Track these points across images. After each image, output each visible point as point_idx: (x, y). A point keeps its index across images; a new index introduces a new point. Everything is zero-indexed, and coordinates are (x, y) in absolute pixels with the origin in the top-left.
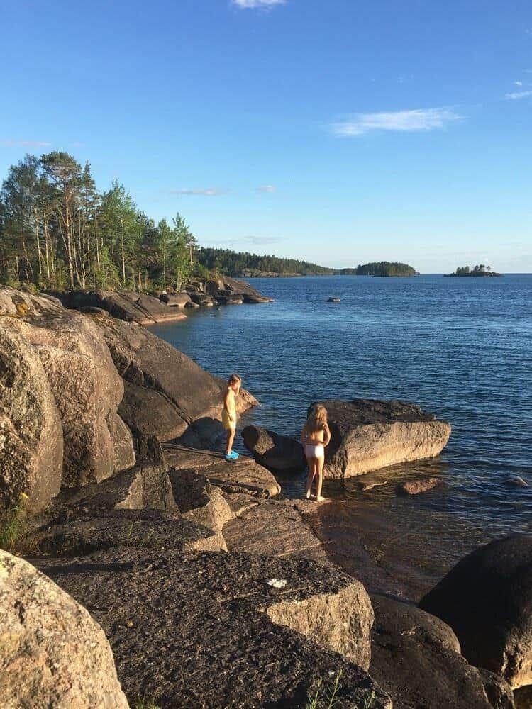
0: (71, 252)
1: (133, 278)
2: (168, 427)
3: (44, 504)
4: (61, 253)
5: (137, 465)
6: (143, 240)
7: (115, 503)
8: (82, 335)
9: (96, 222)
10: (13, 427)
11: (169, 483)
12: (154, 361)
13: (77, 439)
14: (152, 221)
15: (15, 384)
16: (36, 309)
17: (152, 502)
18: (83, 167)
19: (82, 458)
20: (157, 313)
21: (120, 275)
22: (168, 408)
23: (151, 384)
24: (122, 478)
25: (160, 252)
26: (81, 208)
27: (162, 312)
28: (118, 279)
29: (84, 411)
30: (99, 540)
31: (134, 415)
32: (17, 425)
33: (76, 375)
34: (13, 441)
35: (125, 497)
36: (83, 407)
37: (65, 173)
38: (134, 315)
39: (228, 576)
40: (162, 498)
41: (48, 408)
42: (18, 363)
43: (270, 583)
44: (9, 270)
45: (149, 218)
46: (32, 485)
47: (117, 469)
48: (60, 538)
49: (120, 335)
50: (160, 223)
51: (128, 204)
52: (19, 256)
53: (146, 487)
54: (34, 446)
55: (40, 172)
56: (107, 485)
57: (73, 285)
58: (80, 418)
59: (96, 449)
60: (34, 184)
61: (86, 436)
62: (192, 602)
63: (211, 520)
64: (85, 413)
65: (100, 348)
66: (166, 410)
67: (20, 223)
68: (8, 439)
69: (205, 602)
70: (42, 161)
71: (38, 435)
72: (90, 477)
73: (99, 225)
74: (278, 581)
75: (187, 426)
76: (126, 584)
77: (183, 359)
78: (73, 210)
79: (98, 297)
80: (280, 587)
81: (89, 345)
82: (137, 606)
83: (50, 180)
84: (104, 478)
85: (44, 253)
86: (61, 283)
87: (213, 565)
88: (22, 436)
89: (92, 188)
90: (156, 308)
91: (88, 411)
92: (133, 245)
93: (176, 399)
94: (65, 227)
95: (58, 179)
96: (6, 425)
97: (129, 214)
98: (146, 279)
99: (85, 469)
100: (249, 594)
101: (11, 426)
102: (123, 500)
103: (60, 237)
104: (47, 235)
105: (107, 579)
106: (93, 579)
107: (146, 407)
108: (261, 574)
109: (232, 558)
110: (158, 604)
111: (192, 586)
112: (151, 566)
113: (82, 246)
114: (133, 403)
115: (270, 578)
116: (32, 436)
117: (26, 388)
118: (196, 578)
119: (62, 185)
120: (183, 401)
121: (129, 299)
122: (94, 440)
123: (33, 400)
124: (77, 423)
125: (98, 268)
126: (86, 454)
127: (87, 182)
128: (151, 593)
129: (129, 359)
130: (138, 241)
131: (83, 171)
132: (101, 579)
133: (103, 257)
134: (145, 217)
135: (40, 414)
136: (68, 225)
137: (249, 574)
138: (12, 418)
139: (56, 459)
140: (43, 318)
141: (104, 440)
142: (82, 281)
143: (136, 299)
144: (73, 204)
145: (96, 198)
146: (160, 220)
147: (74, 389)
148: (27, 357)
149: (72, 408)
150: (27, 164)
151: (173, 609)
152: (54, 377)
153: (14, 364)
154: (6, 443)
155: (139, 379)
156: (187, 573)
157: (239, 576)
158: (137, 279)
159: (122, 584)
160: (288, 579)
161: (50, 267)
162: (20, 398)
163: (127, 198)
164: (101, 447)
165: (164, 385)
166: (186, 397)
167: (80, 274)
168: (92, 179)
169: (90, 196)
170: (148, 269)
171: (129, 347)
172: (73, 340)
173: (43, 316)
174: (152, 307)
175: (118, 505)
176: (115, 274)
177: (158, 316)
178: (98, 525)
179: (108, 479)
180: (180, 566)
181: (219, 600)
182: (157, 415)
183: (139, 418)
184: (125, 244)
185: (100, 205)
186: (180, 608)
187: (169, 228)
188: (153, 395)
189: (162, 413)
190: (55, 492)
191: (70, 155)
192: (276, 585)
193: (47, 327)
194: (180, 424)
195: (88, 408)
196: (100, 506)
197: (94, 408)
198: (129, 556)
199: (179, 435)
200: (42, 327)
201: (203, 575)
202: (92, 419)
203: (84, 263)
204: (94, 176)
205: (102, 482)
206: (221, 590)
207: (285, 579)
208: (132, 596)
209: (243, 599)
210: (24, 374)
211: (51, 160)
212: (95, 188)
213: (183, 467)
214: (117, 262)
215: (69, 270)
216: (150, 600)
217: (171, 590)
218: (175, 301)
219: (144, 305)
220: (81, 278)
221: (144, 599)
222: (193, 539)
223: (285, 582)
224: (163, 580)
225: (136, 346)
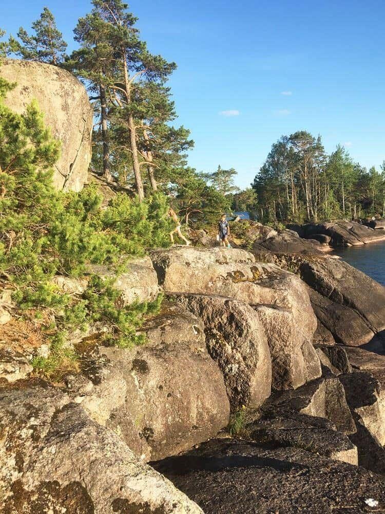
0: (308, 196)
1: (350, 210)
2: (359, 335)
3: (259, 404)
4: (301, 197)
5: (323, 376)
6: (358, 183)
7: (300, 409)
8: (290, 291)
9: (325, 174)
10: (242, 360)
11: (343, 390)
12: (351, 287)
13: (281, 363)
14: (365, 168)
15: (243, 335)
16: (265, 273)
17: (331, 402)
18: (317, 138)
19: (284, 374)
20: (366, 237)
21: (341, 208)
22: (360, 321)
23: (349, 304)
24: (310, 387)
25: (370, 190)
26: (314, 166)
27: (369, 236)
28: (339, 212)
29: (285, 346)
30: (283, 439)
31: (335, 325)
32: (245, 358)
33: (280, 324)
34: (242, 368)
35: (308, 404)
36: (285, 344)
37: (304, 144)
38: (348, 239)
39: (343, 490)
40: (338, 400)
41: (262, 350)
42: (244, 324)
43: (367, 502)
44: (270, 210)
45: (362, 167)
46: (252, 394)
47: (308, 380)
48: (262, 432)
49: (327, 270)
50: (371, 169)
51: (347, 159)
52: (275, 201)
53: (328, 392)
54: (253, 371)
55: (289, 145)
56: (300, 391)
57: (309, 217)
58: (283, 350)
59: (292, 370)
60: (286, 154)
61: (286, 361)
62: (316, 505)
63: (376, 416)
64: (286, 348)
65: (302, 298)
66: (357, 323)
67: (277, 179)
68: (239, 367)
69: (323, 507)
70: (290, 139)
71: (255, 366)
72: (289, 385)
73: (327, 175)
74: (373, 501)
75: (373, 334)
76: (283, 483)
77: (373, 284)
78: (309, 168)
79: (324, 227)
80: (372, 506)
81: (295, 297)
82: (285, 500)
83: (296, 150)
84: (299, 385)
85: (290, 198)
86: (302, 216)
87: (337, 480)
88: (247, 365)
89: (322, 152)
90: (365, 233)
91: (288, 347)
92: (350, 187)
93: (366, 315)
94: (304, 180)
95: (300, 149)
96: (239, 358)
97: (348, 166)
98: (360, 209)
99: (286, 381)
100: (351, 507)
101: (241, 359)
102: (306, 407)
103: (301, 187)
104: (293, 186)
105: (274, 477)
106: (267, 475)
107: (343, 320)
108: (364, 493)
109: (350, 476)
110: (296, 503)
111: (319, 493)
112: (301, 472)
113: (315, 191)
114: (334, 317)
115: (368, 498)
116: (252, 365)
117: (249, 338)
118: (323, 487)
119: (303, 152)
120: (371, 316)
121: (345, 228)
122: (291, 364)
123: (253, 345)
124: (281, 353)
125: (326, 205)
126: (287, 372)
127: (319, 148)
128: (295, 493)
129: (333, 287)
130: (354, 183)
131: (316, 141)
132: (271, 475)
133: (330, 197)
134: (359, 166)
135: (256, 353)
136: (306, 178)
137: (356, 492)
138: (242, 354)
139: (267, 377)
140: (267, 280)
141: (298, 364)
142: (315, 214)
143: (350, 228)
144: (309, 163)
145: (325, 158)
146: (371, 167)
147: (279, 333)
148: (249, 321)
149: (278, 344)
150: (282, 141)
151: (304, 507)
152: (268, 326)
153: (243, 325)
154: (238, 369)
155: (340, 300)
156: (319, 482)
157: (349, 492)
158: (353, 210)
159: (281, 482)
160: (380, 501)
161: (295, 206)
162: (246, 343)
163: (346, 155)
164: (296, 368)
165: (358, 304)
166: (373, 313)
167: (314, 210)
168: (322, 146)
169: (321, 157)
170: (361, 202)
171: (334, 278)
172: (284, 294)
173: (268, 278)
174: (362, 232)
175: (302, 410)
176: (337, 208)
177: (366, 239)
178: (286, 426)
179: (302, 387)
180: (317, 476)
181: (332, 507)
182: (351, 326)
183: (338, 328)
184: (345, 187)
185: (328, 162)
186: (308, 507)
187: (377, 172)
188: (349, 312)
189: (354, 324)
190: (267, 395)
191: (308, 132)
192: (370, 505)
193: (269, 287)
194: (368, 333)
195: (288, 344)
196: (291, 409)
197: (291, 344)
198: (295, 456)
199: (367, 342)
200: (266, 287)
201: (328, 486)
202: (290, 351)
203: (317, 202)
204: (323, 143)
205: (297, 389)
206: (335, 500)
207: (377, 500)
208: (284, 492)
209: (346, 509)
210: (248, 330)
211: (296, 137)
212: (324, 152)
213: (365, 367)
214: (339, 199)
215: (307, 207)
216: (293, 497)
217: (306, 493)
218: (381, 225)
219: (356, 231)
220: (314, 212)
221: (290, 496)
222: (337, 450)
223: (377, 503)
224: (304, 484)
225: (339, 276)
